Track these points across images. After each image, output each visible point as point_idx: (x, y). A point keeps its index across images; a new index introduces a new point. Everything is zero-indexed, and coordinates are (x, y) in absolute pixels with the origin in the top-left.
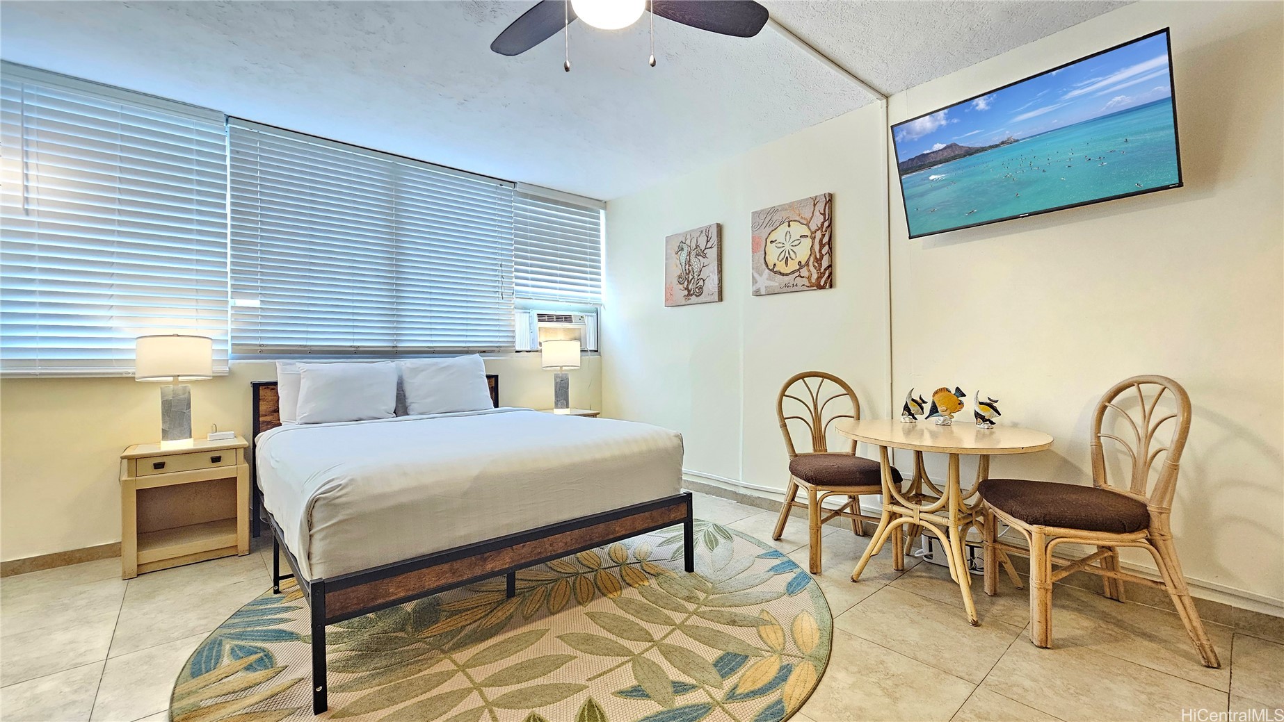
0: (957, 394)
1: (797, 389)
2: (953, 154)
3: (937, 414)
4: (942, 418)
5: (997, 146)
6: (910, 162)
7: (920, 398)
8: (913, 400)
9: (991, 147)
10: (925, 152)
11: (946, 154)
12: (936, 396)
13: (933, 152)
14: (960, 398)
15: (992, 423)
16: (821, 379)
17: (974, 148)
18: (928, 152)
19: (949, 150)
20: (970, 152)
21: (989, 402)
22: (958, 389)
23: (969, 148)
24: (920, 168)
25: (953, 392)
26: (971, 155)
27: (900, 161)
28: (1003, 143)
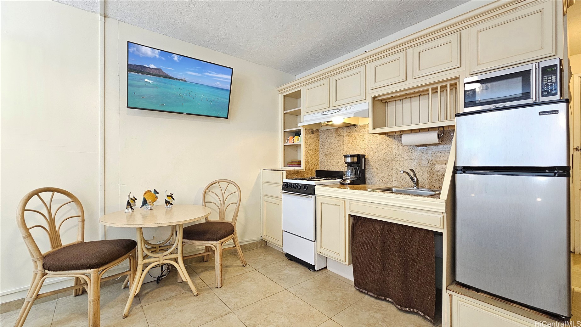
0: (155, 193)
1: (35, 202)
2: (159, 74)
3: (146, 204)
4: (149, 206)
5: (179, 80)
6: (135, 66)
7: (134, 197)
8: (131, 199)
9: (176, 79)
10: (145, 66)
11: (155, 72)
12: (146, 195)
13: (149, 68)
14: (156, 195)
15: (172, 204)
16: (52, 192)
17: (169, 76)
18: (147, 66)
19: (157, 71)
20: (167, 77)
21: (170, 195)
22: (155, 190)
23: (167, 75)
24: (140, 72)
25: (153, 192)
26: (167, 78)
27: (129, 63)
28: (181, 80)
